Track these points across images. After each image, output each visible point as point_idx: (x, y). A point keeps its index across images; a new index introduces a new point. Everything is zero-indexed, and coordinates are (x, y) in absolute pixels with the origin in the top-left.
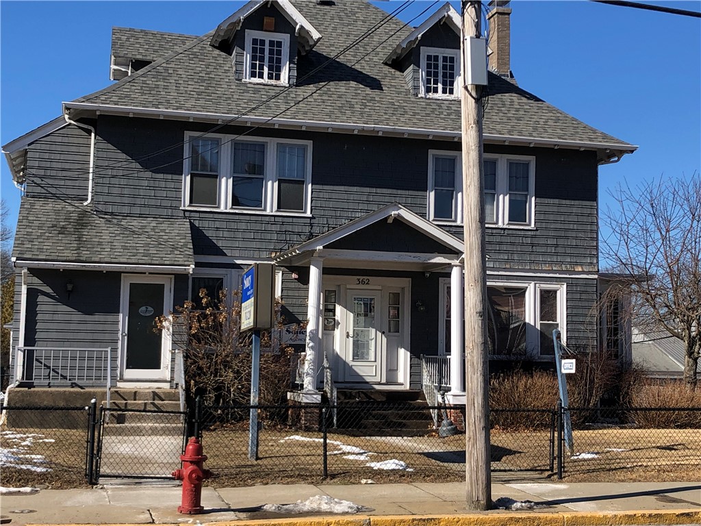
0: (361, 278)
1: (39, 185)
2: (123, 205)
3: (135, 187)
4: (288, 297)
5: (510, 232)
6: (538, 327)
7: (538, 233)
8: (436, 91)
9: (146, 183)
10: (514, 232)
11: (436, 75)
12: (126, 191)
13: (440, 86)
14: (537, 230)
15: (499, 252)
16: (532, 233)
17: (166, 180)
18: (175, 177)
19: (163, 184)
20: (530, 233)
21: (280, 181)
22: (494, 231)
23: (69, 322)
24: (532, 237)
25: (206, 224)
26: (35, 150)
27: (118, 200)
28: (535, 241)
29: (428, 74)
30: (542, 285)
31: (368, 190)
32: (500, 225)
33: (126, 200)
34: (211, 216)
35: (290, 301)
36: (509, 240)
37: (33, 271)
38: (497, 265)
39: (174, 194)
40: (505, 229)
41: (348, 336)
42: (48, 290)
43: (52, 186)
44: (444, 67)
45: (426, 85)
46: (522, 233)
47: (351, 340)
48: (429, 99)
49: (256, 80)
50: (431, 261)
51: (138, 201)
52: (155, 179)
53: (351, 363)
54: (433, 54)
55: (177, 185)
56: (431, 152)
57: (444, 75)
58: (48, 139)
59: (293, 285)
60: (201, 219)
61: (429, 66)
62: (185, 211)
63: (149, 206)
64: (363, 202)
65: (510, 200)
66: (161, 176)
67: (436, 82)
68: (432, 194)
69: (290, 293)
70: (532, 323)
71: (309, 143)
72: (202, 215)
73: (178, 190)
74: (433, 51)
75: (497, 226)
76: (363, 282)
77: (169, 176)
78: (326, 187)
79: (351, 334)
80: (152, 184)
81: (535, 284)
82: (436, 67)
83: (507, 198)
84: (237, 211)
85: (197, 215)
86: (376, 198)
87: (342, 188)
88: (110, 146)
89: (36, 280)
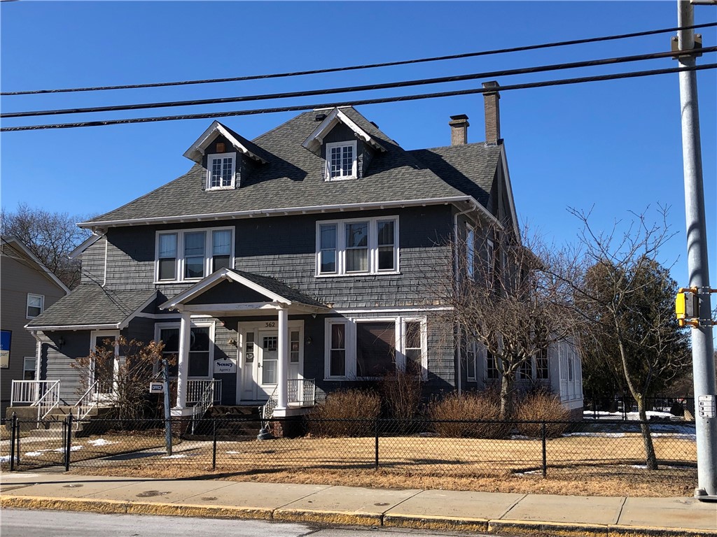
0: (269, 322)
1: (87, 276)
2: (121, 284)
3: (128, 272)
4: (219, 339)
5: (380, 278)
6: (404, 353)
7: (403, 276)
8: (338, 174)
9: (133, 268)
10: (383, 277)
11: (339, 162)
12: (123, 275)
13: (342, 170)
14: (401, 274)
15: (371, 294)
16: (398, 277)
17: (145, 265)
18: (151, 263)
19: (143, 268)
20: (396, 277)
21: (215, 258)
22: (367, 278)
23: (63, 364)
24: (398, 280)
25: (168, 292)
26: (86, 255)
27: (118, 281)
28: (400, 283)
29: (333, 163)
30: (407, 319)
31: (272, 257)
32: (372, 273)
33: (122, 281)
34: (171, 286)
35: (220, 342)
36: (378, 284)
37: (47, 333)
38: (369, 305)
39: (149, 274)
40: (375, 276)
41: (259, 366)
42: (53, 344)
43: (94, 276)
44: (345, 156)
45: (331, 172)
46: (389, 277)
47: (261, 368)
48: (333, 181)
49: (215, 188)
50: (262, 308)
51: (130, 281)
52: (139, 266)
53: (262, 386)
54: (336, 147)
55: (152, 268)
56: (318, 223)
57: (345, 162)
58: (92, 246)
59: (222, 331)
60: (165, 289)
61: (333, 157)
62: (156, 285)
63: (136, 284)
64: (270, 266)
65: (380, 253)
66: (142, 263)
67: (339, 168)
68: (319, 255)
69: (221, 336)
70: (399, 351)
71: (233, 228)
72: (166, 286)
73: (152, 271)
74: (335, 145)
75: (368, 274)
76: (270, 325)
77: (147, 263)
78: (244, 258)
79: (261, 365)
80: (137, 268)
81: (401, 318)
82: (339, 156)
83: (377, 251)
84: (187, 281)
85: (163, 286)
86: (279, 262)
87: (255, 257)
88: (115, 247)
89: (47, 338)
